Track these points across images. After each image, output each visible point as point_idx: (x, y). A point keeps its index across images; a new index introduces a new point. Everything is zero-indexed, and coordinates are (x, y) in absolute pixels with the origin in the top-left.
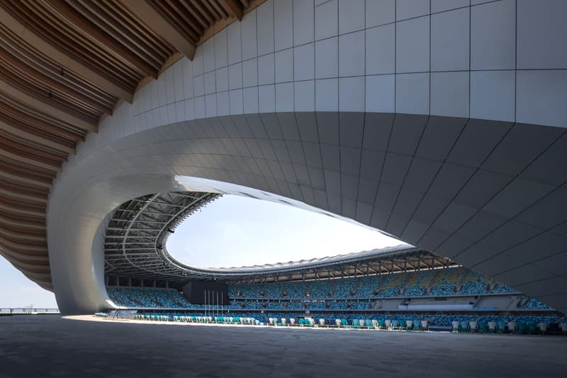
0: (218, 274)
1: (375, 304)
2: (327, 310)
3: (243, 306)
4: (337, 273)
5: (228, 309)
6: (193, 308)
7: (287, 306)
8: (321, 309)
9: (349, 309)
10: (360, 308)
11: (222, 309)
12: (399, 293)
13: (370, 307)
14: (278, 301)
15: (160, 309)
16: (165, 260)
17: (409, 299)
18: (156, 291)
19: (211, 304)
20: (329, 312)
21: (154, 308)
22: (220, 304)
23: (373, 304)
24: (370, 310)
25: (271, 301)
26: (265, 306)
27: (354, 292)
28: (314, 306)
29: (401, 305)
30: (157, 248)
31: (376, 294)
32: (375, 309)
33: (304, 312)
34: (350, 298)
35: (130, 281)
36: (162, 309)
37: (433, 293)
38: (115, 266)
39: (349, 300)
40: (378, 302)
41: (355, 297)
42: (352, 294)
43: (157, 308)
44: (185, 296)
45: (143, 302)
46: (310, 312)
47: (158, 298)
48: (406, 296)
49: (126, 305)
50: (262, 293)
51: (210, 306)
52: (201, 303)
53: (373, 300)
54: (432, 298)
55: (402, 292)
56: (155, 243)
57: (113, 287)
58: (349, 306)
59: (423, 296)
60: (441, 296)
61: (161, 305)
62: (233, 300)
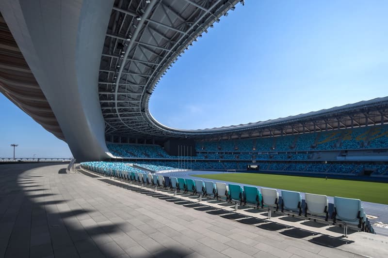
0: (188, 134)
1: (313, 155)
2: (270, 160)
3: (206, 157)
4: (277, 132)
5: (195, 159)
6: (171, 158)
7: (238, 157)
8: (266, 160)
9: (289, 160)
10: (299, 158)
11: (191, 159)
12: (335, 146)
13: (309, 158)
14: (231, 153)
15: (147, 158)
16: (150, 122)
17: (346, 151)
18: (146, 146)
19: (183, 155)
20: (272, 161)
21: (143, 158)
22: (189, 155)
23: (311, 155)
24: (309, 160)
25: (226, 153)
26: (222, 157)
27: (293, 146)
28: (260, 157)
29: (339, 156)
30: (142, 111)
31: (313, 147)
32: (314, 159)
33: (251, 161)
34: (290, 150)
35: (129, 139)
36: (149, 159)
37: (371, 146)
38: (116, 128)
39: (289, 153)
40: (315, 153)
41: (294, 150)
42: (292, 148)
43: (145, 158)
44: (165, 150)
45: (136, 153)
46: (257, 161)
47: (147, 151)
48: (343, 149)
49: (123, 156)
50: (220, 147)
51: (182, 157)
52: (176, 155)
53: (311, 152)
54: (371, 150)
55: (338, 145)
56: (140, 107)
57: (116, 143)
58: (290, 157)
59: (361, 149)
60: (381, 148)
61: (148, 156)
62: (199, 152)
